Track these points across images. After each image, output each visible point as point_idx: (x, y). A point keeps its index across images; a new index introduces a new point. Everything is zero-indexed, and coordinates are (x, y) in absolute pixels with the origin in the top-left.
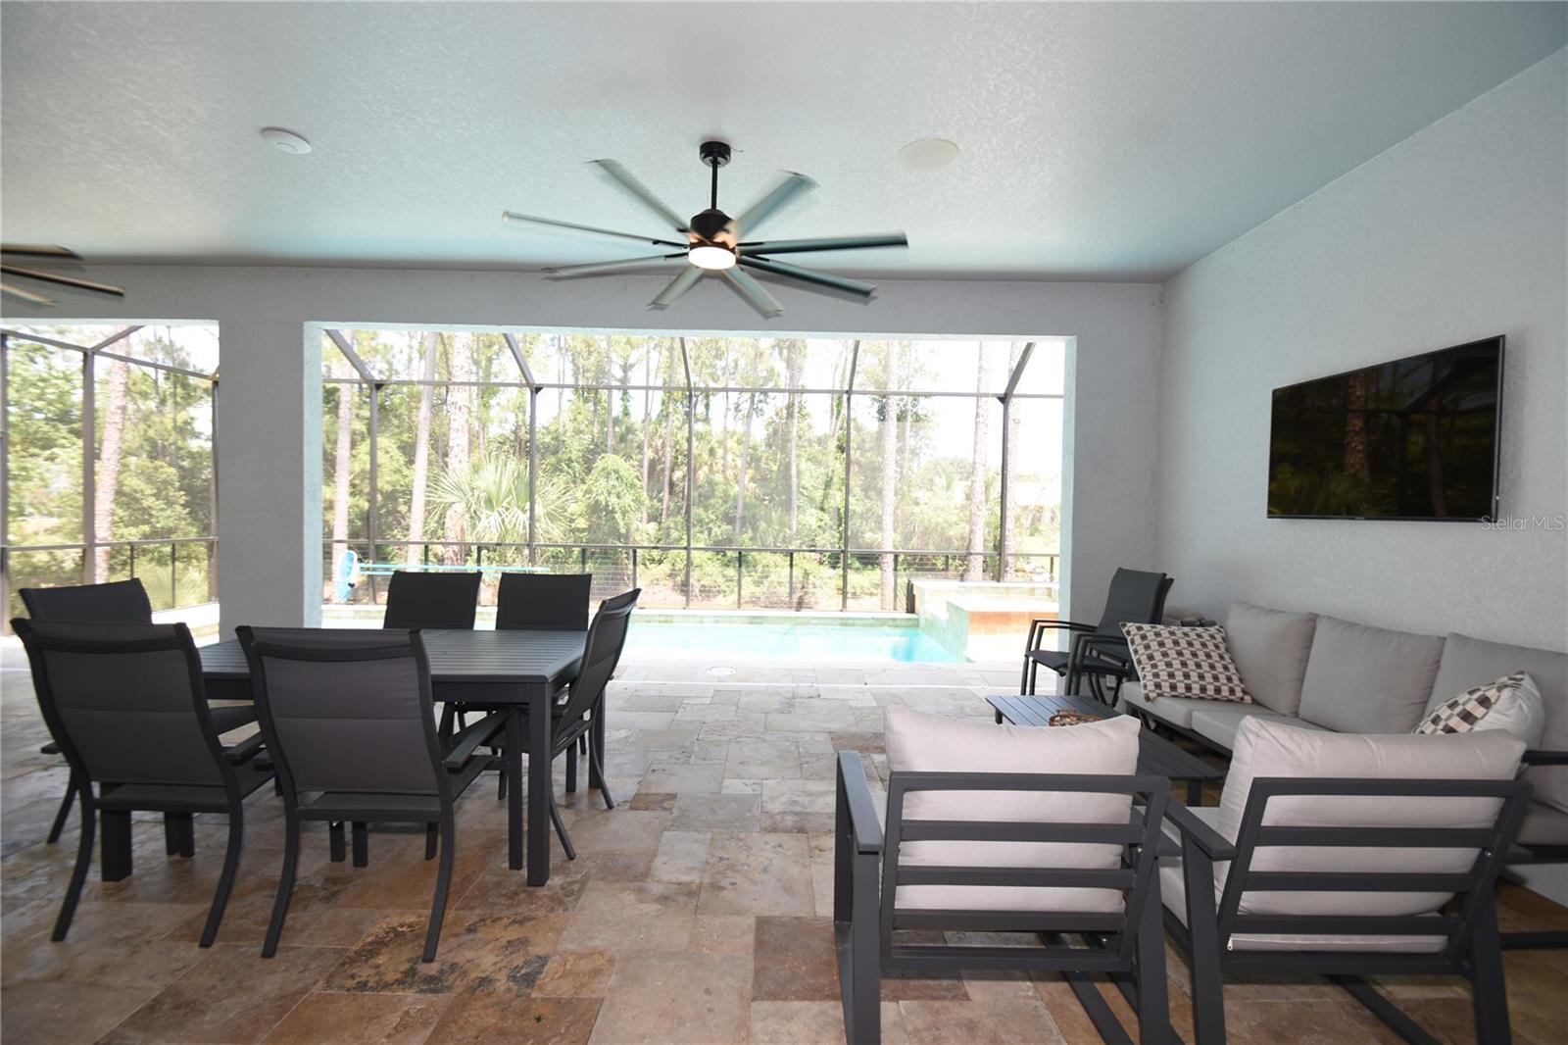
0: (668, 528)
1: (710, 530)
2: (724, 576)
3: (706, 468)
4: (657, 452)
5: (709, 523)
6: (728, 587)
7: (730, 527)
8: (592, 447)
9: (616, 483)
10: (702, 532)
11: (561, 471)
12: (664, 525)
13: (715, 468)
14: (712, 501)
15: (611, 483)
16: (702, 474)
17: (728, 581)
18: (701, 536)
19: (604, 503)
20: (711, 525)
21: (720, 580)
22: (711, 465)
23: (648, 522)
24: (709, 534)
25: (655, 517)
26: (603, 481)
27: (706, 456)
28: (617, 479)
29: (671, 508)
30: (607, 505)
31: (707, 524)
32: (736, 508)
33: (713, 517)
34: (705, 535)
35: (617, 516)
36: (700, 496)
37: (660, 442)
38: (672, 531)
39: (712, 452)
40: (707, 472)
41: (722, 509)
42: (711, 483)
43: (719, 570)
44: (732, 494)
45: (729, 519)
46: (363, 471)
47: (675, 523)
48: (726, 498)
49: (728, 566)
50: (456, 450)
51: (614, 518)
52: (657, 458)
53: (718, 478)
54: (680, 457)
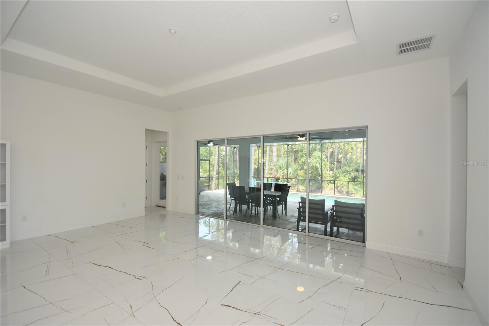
0: (336, 173)
1: (350, 174)
2: (354, 188)
3: (350, 154)
4: (333, 149)
5: (350, 171)
6: (356, 192)
7: (357, 173)
8: (312, 149)
9: (319, 160)
10: (347, 174)
11: (303, 157)
12: (335, 172)
13: (353, 154)
14: (351, 165)
15: (317, 160)
16: (348, 156)
17: (355, 190)
18: (348, 176)
19: (315, 166)
20: (350, 172)
21: (353, 190)
22: (352, 153)
23: (330, 171)
24: (350, 175)
25: (332, 170)
26: (315, 160)
27: (350, 150)
28: (319, 158)
29: (338, 167)
30: (316, 167)
31: (349, 172)
32: (359, 167)
33: (351, 170)
34: (349, 175)
35: (319, 169)
36: (347, 163)
37: (334, 146)
38: (337, 174)
39: (352, 148)
40: (350, 155)
41: (355, 167)
42: (351, 158)
43: (353, 186)
44: (358, 162)
45: (357, 171)
46: (256, 159)
47: (338, 171)
48: (356, 163)
49: (356, 185)
50: (274, 156)
51: (318, 170)
52: (333, 151)
53: (354, 157)
54: (341, 150)
